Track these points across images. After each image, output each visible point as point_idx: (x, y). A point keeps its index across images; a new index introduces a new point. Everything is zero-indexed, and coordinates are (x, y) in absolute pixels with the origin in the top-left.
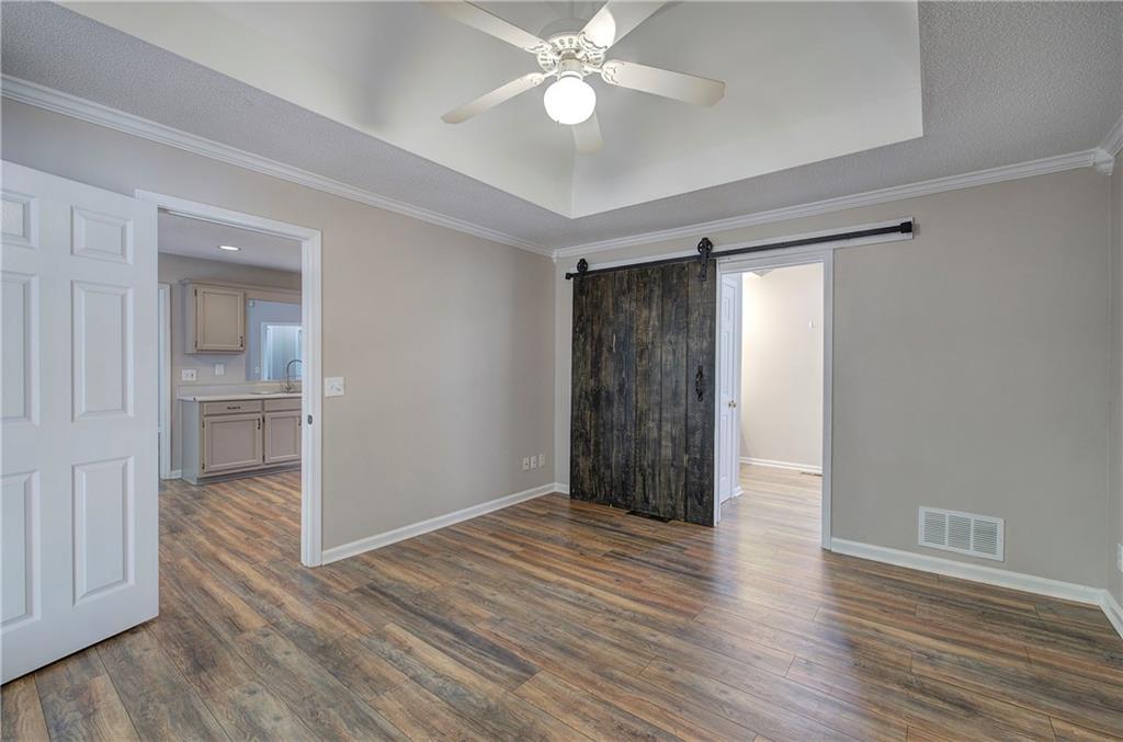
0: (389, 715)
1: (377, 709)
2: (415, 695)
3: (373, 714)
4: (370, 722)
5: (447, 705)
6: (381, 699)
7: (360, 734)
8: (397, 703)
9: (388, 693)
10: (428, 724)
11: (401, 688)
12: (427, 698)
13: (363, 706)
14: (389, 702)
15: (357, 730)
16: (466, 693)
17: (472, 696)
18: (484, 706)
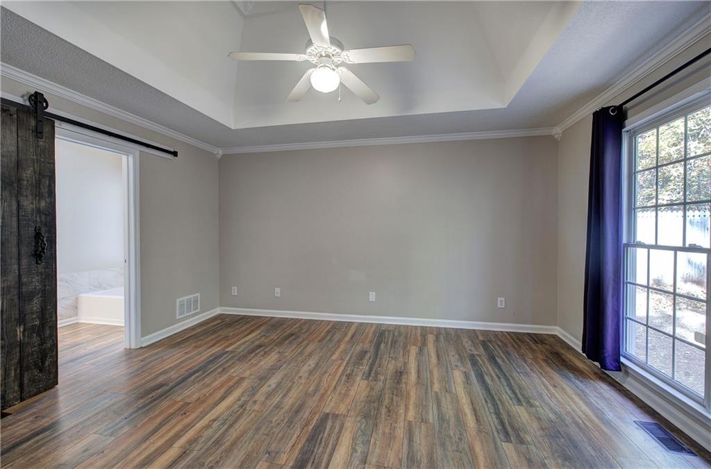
2: (377, 450)
5: (374, 434)
6: (392, 464)
7: (419, 455)
8: (389, 455)
9: (386, 465)
10: (390, 433)
11: (378, 462)
12: (375, 444)
14: (391, 459)
15: (419, 458)
16: (359, 431)
17: (360, 428)
18: (363, 420)
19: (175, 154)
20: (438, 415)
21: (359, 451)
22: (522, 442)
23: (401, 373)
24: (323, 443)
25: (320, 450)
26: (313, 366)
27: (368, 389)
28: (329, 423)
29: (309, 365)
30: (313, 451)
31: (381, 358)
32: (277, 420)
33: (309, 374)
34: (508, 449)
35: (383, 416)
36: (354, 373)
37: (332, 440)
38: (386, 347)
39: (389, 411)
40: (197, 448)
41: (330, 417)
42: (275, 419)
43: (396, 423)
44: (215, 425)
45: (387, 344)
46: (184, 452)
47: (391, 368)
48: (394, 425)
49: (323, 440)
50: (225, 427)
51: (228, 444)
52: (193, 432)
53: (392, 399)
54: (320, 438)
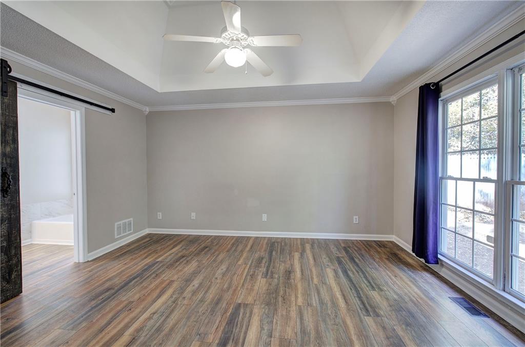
0: (294, 327)
1: (296, 333)
2: (279, 328)
3: (299, 333)
4: (302, 330)
5: (275, 316)
6: (291, 337)
7: (309, 329)
8: (287, 330)
9: (286, 338)
10: (287, 315)
11: (280, 336)
12: (277, 323)
13: (299, 339)
14: (289, 333)
15: (309, 331)
16: (264, 315)
17: (264, 312)
18: (266, 307)
19: (113, 110)
20: (319, 300)
21: (266, 328)
22: (378, 315)
23: (290, 272)
24: (239, 325)
25: (238, 330)
26: (225, 269)
27: (267, 285)
28: (242, 311)
29: (222, 269)
30: (232, 331)
31: (274, 262)
32: (202, 310)
33: (223, 276)
34: (369, 321)
35: (280, 303)
36: (256, 274)
37: (245, 322)
38: (276, 254)
39: (284, 299)
40: (144, 335)
41: (242, 306)
42: (201, 309)
43: (290, 308)
44: (155, 317)
45: (277, 252)
46: (134, 339)
47: (282, 269)
48: (289, 309)
49: (239, 323)
50: (164, 318)
51: (167, 330)
52: (138, 324)
53: (285, 291)
54: (236, 321)
